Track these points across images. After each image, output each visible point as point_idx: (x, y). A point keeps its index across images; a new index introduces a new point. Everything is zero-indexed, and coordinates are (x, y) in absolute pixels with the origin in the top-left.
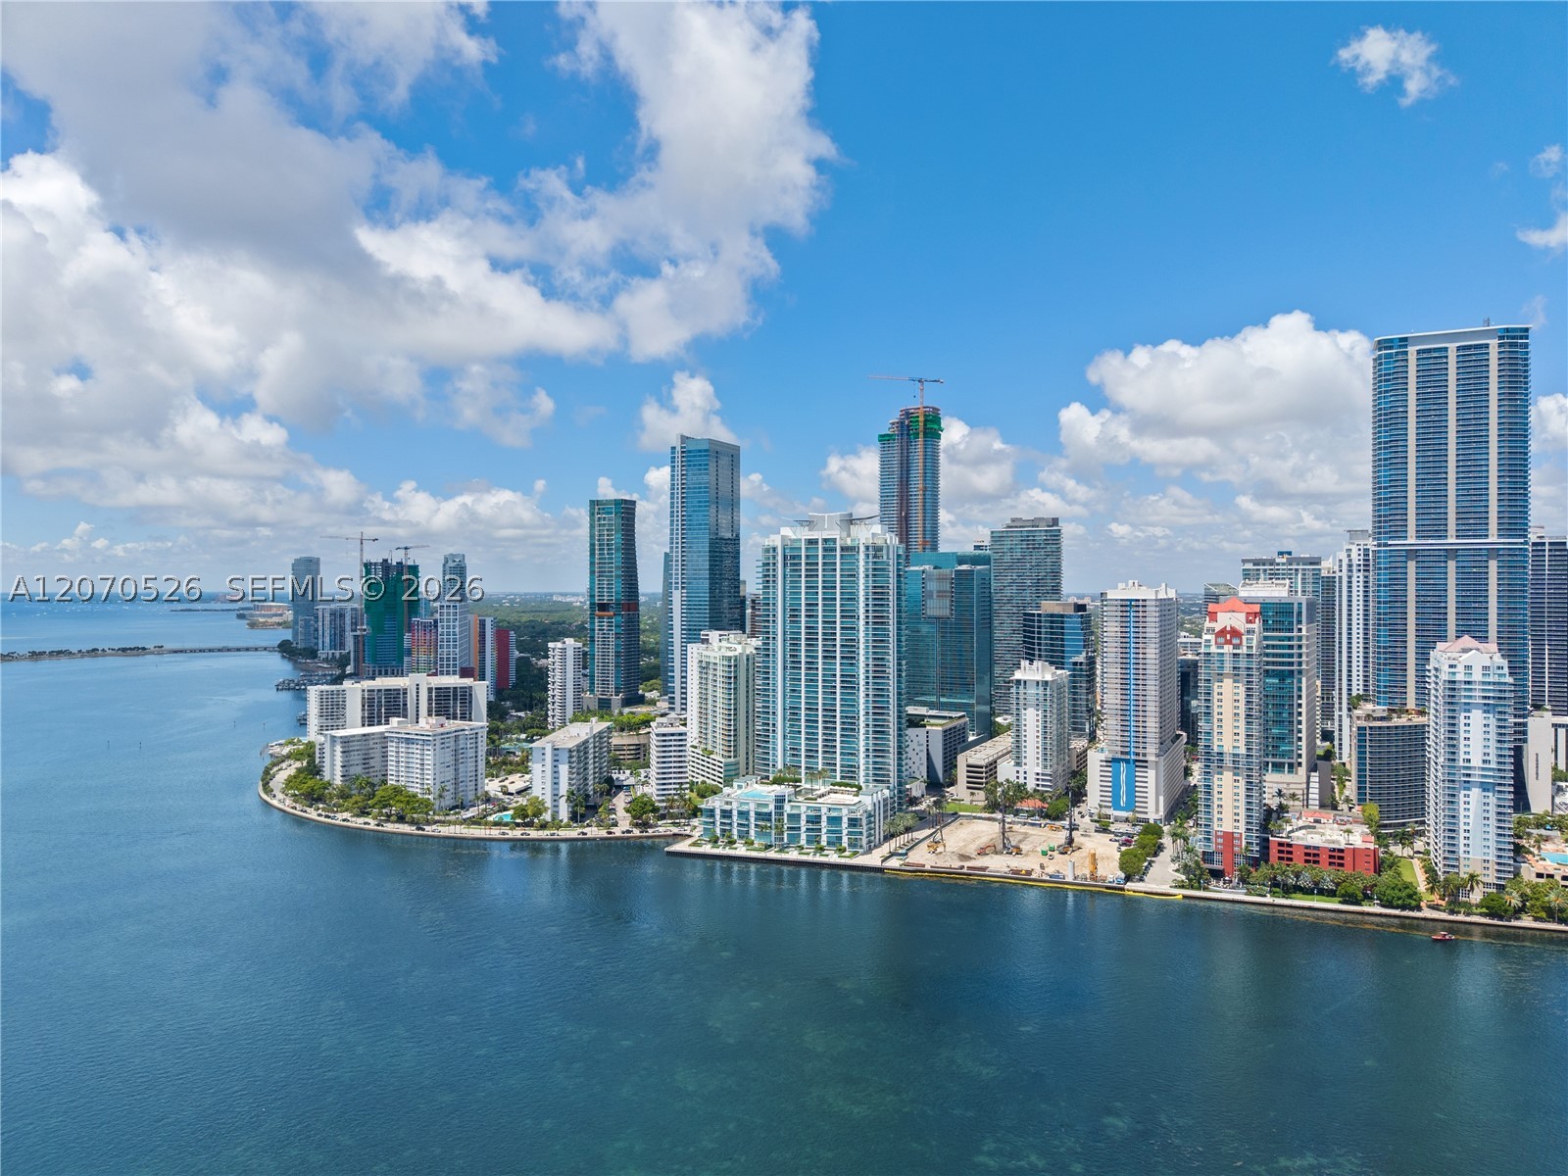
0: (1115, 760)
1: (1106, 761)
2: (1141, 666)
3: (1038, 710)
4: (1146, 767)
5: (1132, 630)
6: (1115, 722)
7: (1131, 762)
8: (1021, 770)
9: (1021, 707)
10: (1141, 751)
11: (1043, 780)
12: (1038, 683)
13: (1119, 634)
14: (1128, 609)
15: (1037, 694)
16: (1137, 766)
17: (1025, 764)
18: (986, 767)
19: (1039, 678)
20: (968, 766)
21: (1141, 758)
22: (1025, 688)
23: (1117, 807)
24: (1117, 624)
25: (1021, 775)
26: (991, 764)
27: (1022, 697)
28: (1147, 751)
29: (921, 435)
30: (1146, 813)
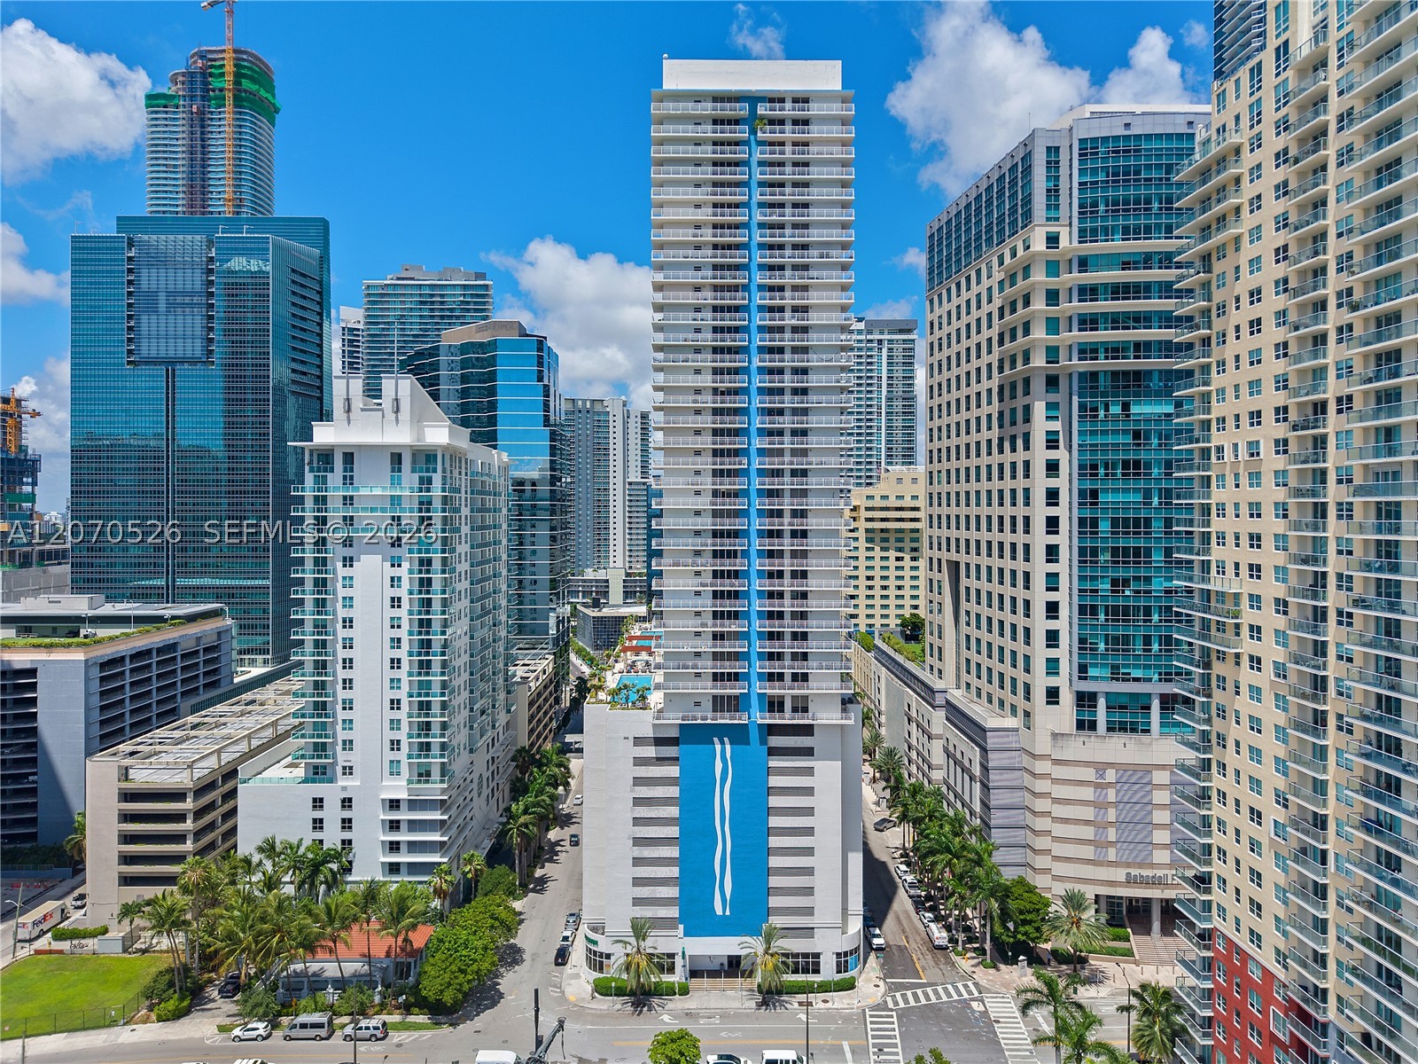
0: (694, 735)
1: (659, 742)
2: (788, 361)
3: (396, 564)
4: (808, 752)
5: (758, 216)
6: (691, 585)
7: (754, 735)
8: (331, 792)
9: (335, 553)
10: (787, 691)
11: (414, 826)
12: (397, 459)
13: (708, 236)
14: (742, 133)
15: (395, 501)
16: (773, 752)
17: (348, 771)
18: (199, 792)
19: (400, 436)
20: (127, 796)
21: (787, 718)
22: (348, 480)
23: (697, 919)
24: (701, 195)
25: (332, 813)
26: (211, 786)
27: (335, 515)
28: (811, 689)
29: (229, 101)
30: (808, 932)
